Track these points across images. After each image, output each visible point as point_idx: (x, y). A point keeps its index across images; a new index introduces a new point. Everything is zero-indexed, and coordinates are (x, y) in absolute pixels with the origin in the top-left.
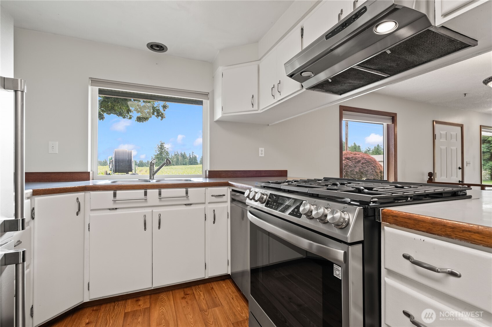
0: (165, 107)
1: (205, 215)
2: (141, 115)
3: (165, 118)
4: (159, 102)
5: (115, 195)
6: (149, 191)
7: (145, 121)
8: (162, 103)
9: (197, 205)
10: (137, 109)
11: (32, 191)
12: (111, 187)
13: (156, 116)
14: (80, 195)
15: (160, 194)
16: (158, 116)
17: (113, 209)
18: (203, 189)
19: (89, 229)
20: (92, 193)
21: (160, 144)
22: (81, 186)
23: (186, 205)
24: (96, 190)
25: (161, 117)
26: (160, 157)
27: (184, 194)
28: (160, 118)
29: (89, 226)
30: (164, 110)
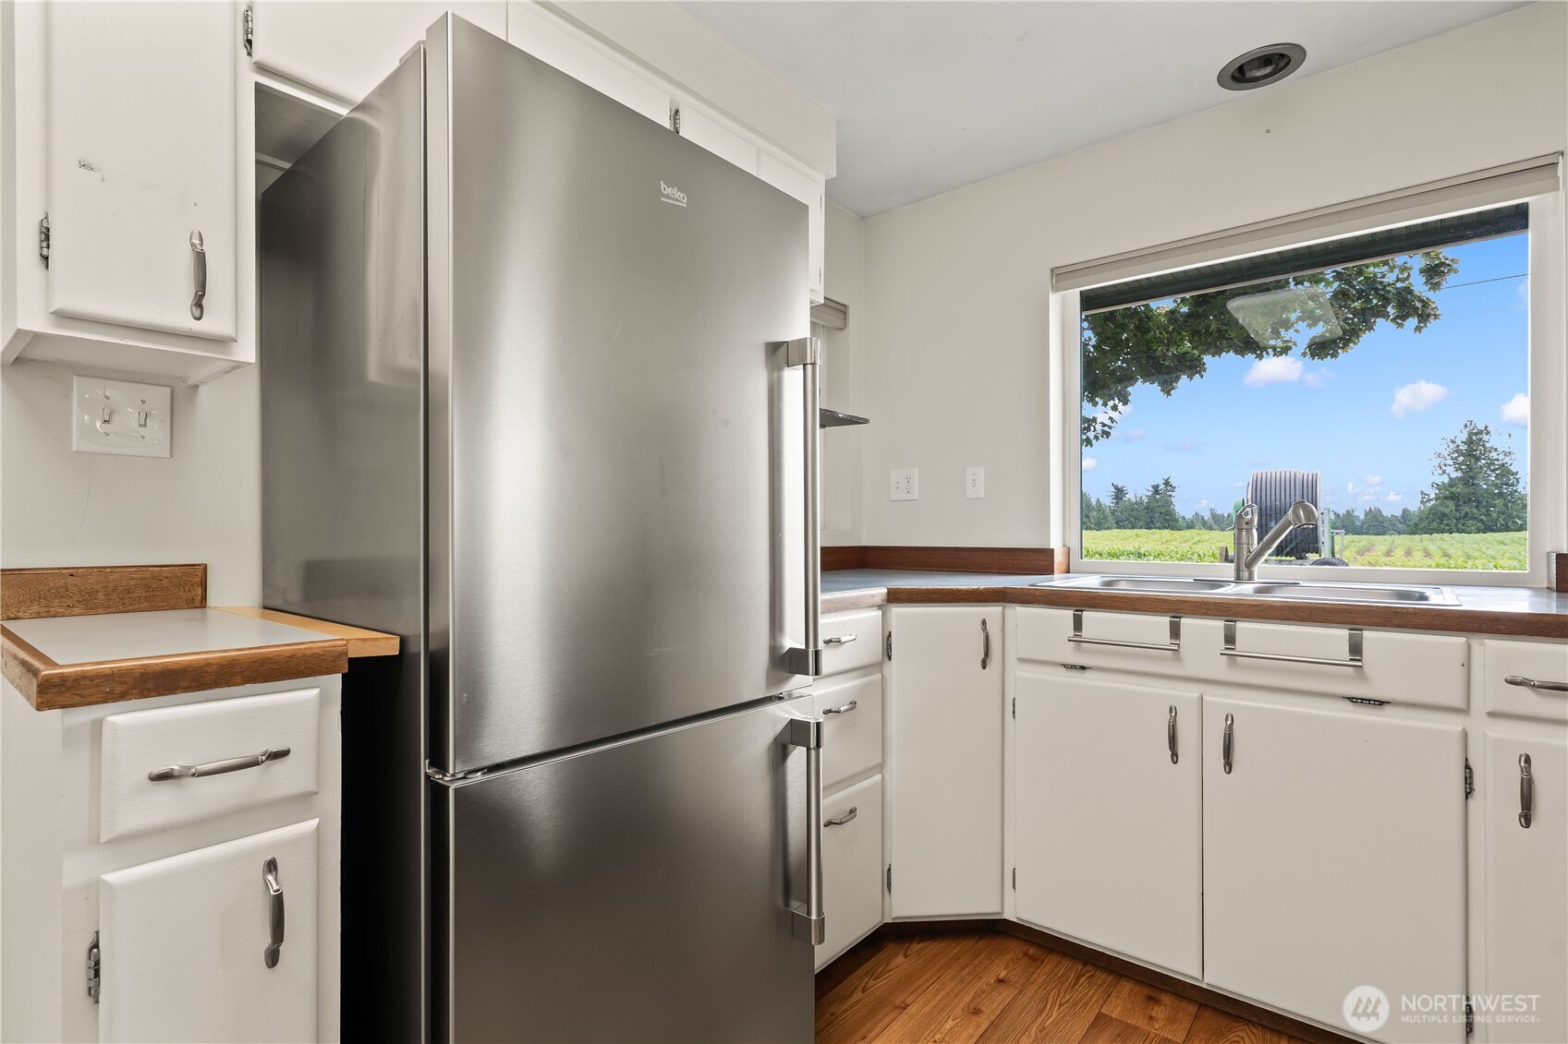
0: (1434, 273)
1: (1467, 767)
2: (1327, 331)
3: (1436, 316)
4: (1400, 259)
5: (1078, 624)
6: (1187, 623)
7: (1342, 348)
8: (1416, 261)
9: (1412, 713)
10: (1312, 312)
11: (886, 590)
12: (1067, 597)
13: (1393, 320)
14: (992, 611)
15: (1230, 639)
16: (1401, 317)
17: (1073, 667)
18: (1456, 641)
19: (1014, 712)
20: (1021, 610)
21: (1464, 437)
22: (993, 589)
23: (1352, 700)
24: (1028, 603)
25: (1419, 316)
26: (1466, 491)
27: (1343, 653)
28: (1412, 322)
29: (1014, 705)
30: (1435, 286)
